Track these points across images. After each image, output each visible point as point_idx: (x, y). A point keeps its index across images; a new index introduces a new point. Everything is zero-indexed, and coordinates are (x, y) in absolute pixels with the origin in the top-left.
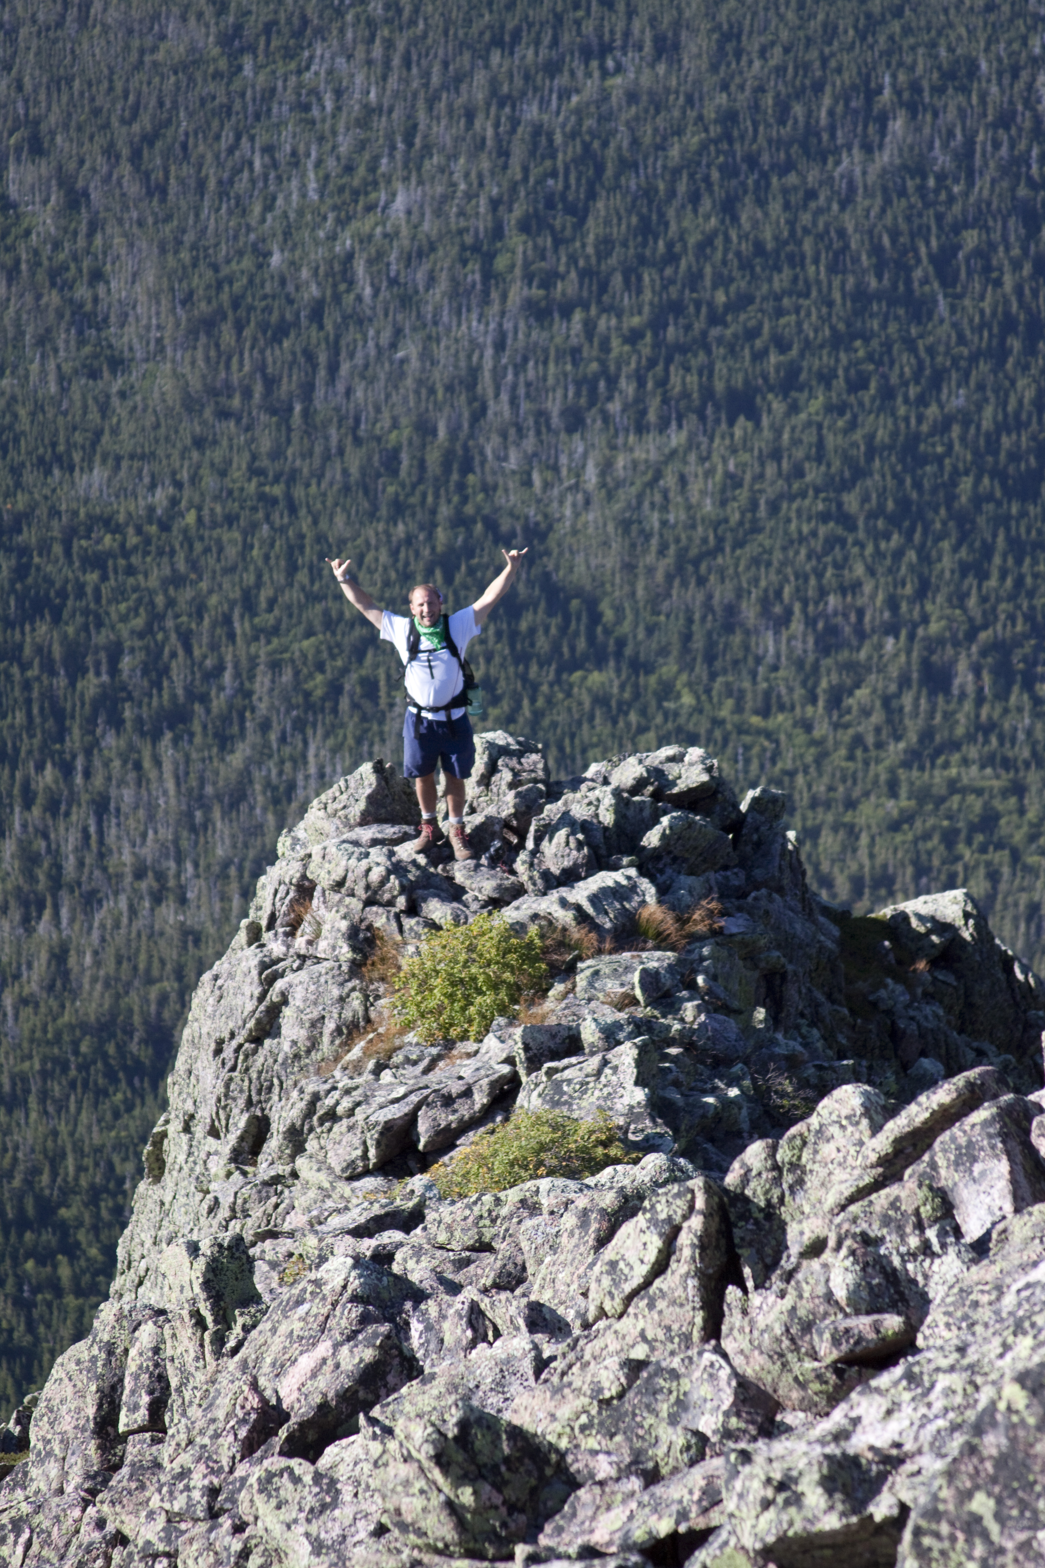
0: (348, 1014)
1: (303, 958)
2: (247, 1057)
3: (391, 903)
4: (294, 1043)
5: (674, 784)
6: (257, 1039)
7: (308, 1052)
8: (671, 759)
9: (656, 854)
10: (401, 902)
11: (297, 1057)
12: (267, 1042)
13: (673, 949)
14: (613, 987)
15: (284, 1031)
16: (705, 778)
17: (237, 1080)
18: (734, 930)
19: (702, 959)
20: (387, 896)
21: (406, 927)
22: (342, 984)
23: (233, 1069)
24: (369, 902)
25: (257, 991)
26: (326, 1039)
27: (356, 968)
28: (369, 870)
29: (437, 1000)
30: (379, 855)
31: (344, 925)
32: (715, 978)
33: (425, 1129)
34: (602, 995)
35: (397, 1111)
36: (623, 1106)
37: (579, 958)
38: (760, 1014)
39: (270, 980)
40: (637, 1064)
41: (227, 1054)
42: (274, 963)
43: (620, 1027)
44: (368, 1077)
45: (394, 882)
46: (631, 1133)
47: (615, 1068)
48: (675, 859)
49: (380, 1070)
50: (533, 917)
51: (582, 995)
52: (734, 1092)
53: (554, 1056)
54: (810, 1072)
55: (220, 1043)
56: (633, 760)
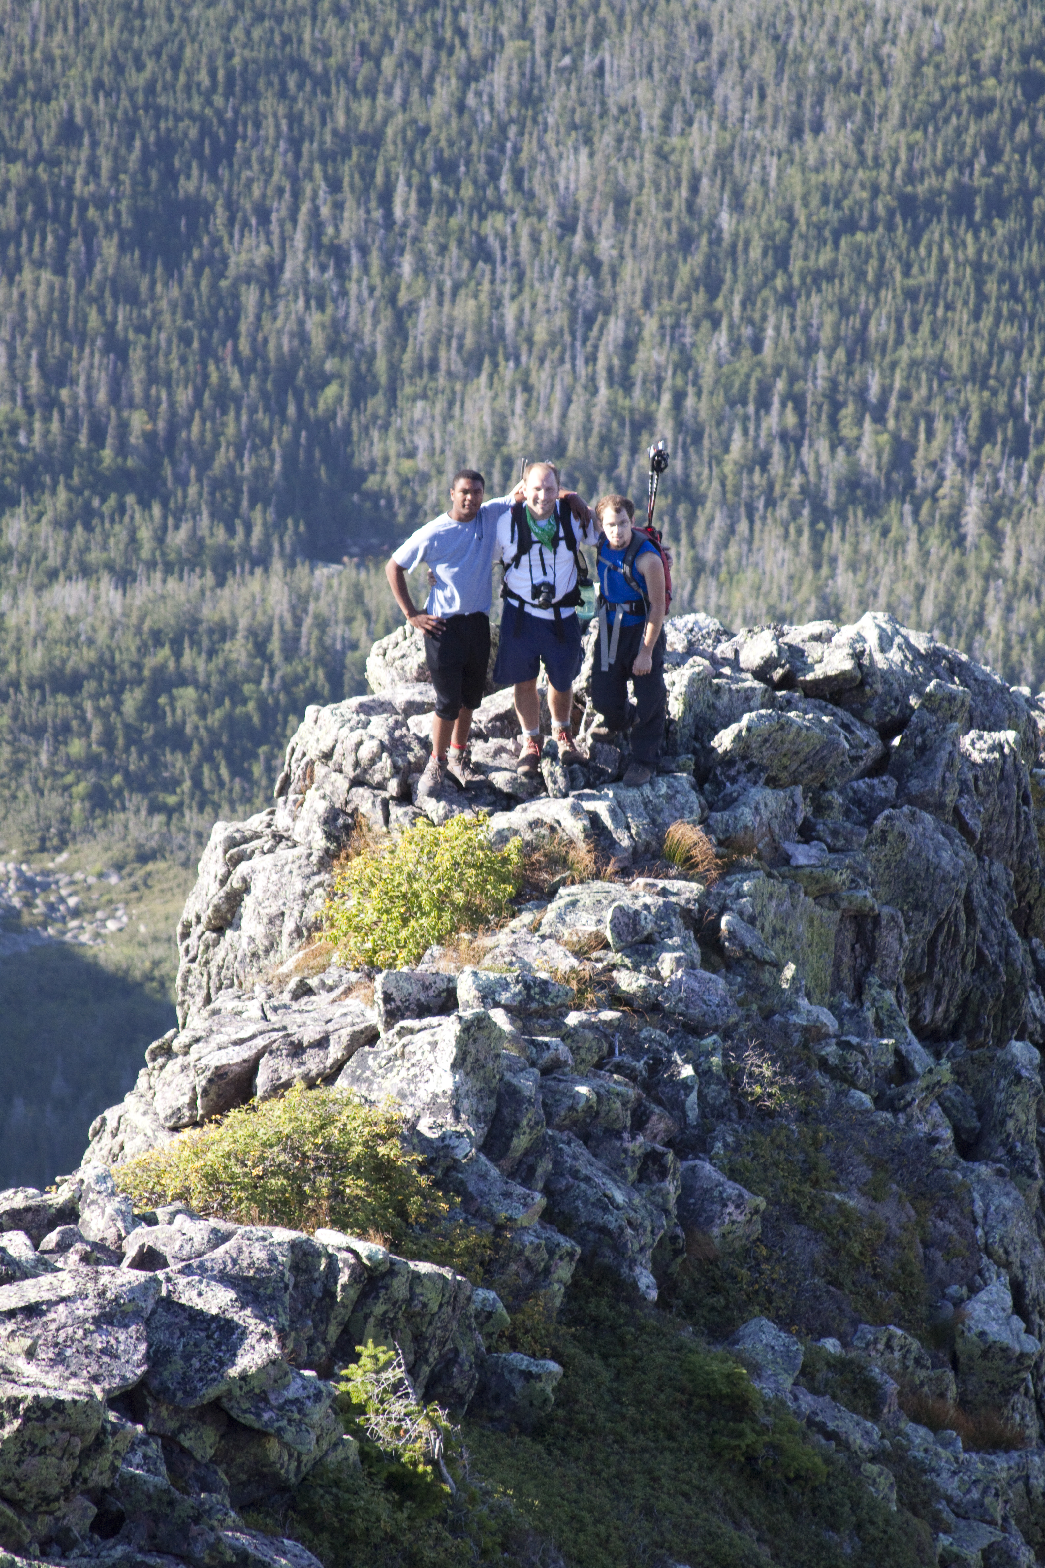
0: (310, 915)
1: (278, 838)
2: (207, 947)
3: (381, 786)
4: (252, 940)
5: (811, 668)
6: (219, 930)
7: (267, 951)
8: (817, 638)
9: (728, 760)
10: (393, 787)
11: (254, 954)
12: (229, 933)
13: (701, 879)
14: (585, 924)
15: (243, 923)
16: (848, 665)
17: (196, 973)
18: (802, 860)
19: (739, 895)
20: (377, 778)
21: (392, 817)
22: (308, 877)
23: (193, 960)
24: (357, 782)
25: (221, 871)
26: (285, 940)
27: (326, 861)
28: (360, 744)
29: (370, 916)
30: (379, 726)
31: (322, 807)
32: (752, 920)
33: (262, 1081)
34: (566, 933)
35: (235, 1056)
36: (424, 1094)
37: (563, 883)
38: (790, 971)
39: (235, 862)
40: (462, 1044)
41: (192, 941)
42: (246, 840)
43: (506, 986)
44: (286, 997)
45: (386, 761)
46: (423, 1127)
47: (434, 1045)
48: (751, 767)
49: (304, 991)
50: (535, 824)
51: (545, 930)
52: (687, 1071)
53: (422, 1011)
54: (830, 1050)
55: (187, 926)
56: (768, 634)
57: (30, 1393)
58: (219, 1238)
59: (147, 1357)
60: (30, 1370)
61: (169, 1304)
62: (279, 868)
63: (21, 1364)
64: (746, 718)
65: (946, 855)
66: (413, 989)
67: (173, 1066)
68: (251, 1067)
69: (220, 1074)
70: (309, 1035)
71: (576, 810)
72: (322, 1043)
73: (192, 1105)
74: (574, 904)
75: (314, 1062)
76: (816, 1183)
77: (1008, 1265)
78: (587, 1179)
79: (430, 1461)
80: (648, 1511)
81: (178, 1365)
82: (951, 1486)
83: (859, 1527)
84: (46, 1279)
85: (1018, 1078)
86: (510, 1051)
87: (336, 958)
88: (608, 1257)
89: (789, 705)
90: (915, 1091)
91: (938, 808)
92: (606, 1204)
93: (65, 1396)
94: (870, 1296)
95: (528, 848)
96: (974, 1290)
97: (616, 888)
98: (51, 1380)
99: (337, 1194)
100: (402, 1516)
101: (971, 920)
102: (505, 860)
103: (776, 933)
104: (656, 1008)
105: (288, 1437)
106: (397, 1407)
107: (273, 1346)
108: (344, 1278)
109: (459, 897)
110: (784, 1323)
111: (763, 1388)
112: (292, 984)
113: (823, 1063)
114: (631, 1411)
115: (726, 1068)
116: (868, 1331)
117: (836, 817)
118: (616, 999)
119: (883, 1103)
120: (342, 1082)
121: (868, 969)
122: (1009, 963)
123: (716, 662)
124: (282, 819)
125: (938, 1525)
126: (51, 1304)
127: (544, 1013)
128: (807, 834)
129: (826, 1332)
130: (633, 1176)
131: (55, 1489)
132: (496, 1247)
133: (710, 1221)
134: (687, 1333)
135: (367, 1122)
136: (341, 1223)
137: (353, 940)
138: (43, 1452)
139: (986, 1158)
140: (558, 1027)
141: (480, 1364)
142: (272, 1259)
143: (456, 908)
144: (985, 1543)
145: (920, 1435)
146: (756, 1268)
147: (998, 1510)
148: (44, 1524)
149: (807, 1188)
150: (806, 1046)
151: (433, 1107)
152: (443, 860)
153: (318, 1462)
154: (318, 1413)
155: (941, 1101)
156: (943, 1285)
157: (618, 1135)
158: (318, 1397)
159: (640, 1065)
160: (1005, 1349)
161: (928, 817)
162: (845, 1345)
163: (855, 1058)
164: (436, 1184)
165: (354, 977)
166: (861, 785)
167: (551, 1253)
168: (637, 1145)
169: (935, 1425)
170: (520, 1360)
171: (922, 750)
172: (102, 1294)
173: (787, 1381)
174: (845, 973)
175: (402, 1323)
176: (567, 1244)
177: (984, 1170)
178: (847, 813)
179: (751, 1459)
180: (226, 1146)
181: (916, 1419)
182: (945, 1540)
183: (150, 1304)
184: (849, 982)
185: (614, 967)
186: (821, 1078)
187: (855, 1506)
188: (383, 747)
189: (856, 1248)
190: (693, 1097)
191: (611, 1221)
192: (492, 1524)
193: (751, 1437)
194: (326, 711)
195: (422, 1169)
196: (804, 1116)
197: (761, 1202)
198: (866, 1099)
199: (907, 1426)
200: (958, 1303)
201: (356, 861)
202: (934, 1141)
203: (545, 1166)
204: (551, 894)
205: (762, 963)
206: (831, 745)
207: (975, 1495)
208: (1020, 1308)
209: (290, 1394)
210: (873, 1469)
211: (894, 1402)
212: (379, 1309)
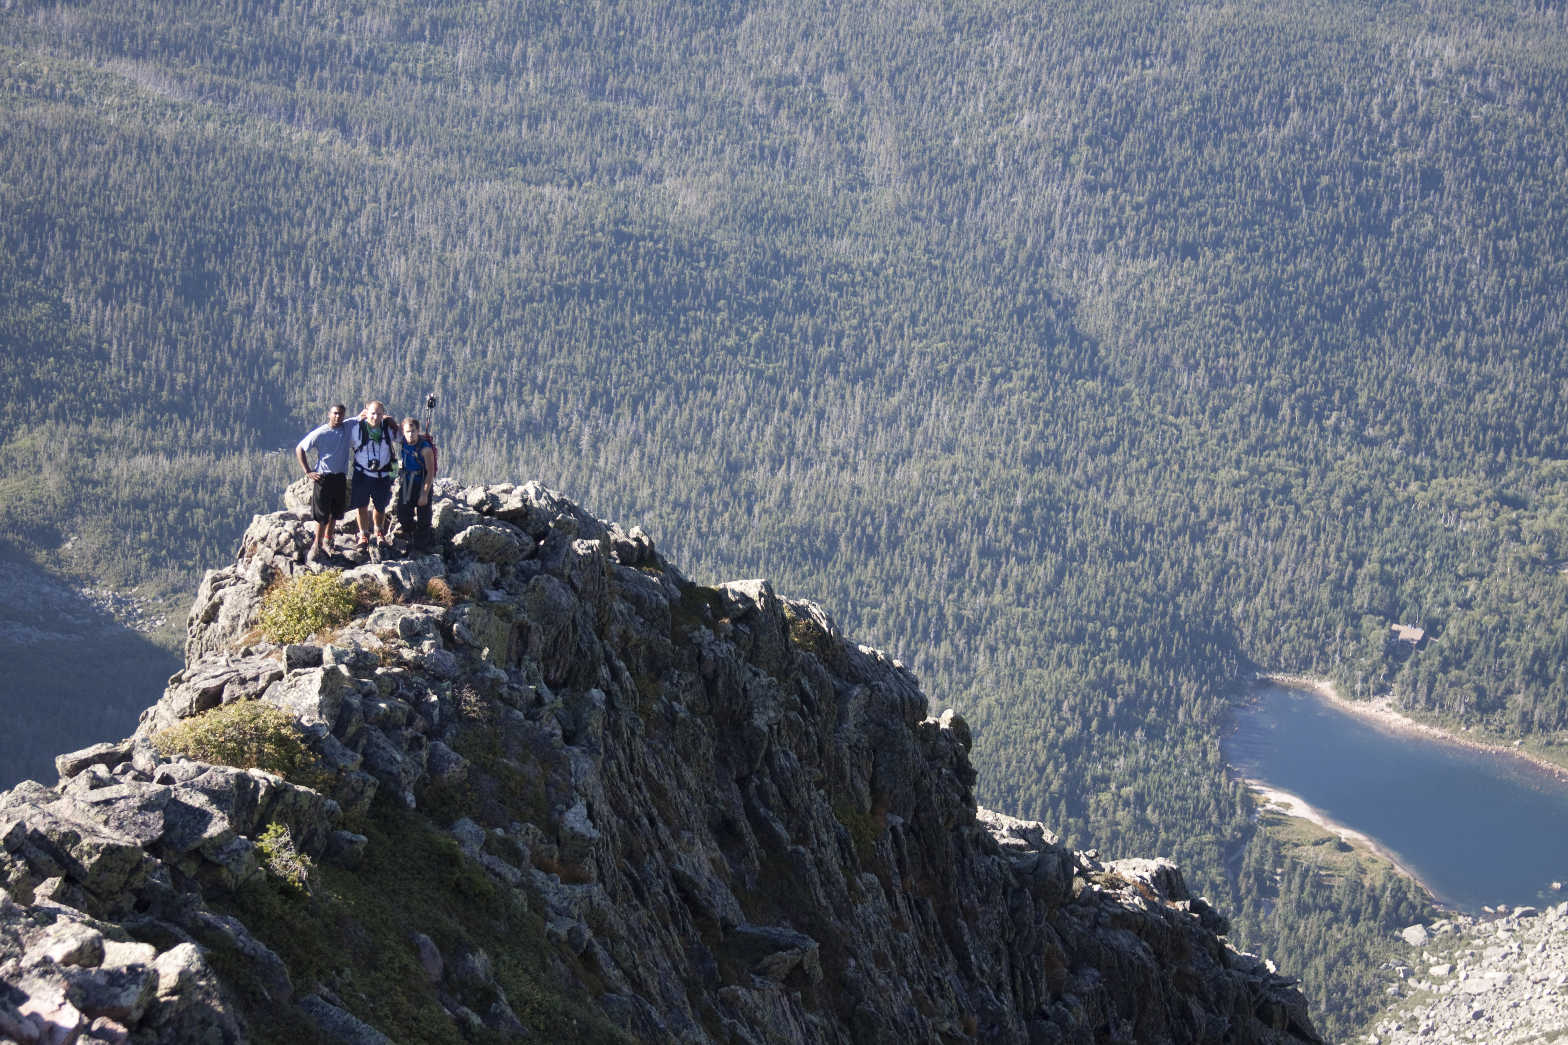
0: (253, 616)
1: (238, 578)
2: (201, 631)
3: (290, 555)
4: (223, 628)
5: (502, 506)
6: (207, 623)
7: (230, 634)
8: (505, 492)
9: (460, 548)
10: (295, 555)
11: (224, 635)
12: (212, 624)
13: (444, 606)
14: (387, 626)
15: (219, 619)
16: (520, 505)
17: (195, 643)
18: (494, 598)
19: (463, 614)
20: (287, 551)
21: (294, 571)
22: (252, 598)
23: (194, 637)
24: (278, 553)
25: (209, 594)
26: (240, 628)
27: (261, 591)
28: (280, 534)
29: (282, 618)
30: (289, 526)
31: (260, 564)
32: (469, 626)
33: (226, 696)
34: (378, 630)
35: (213, 683)
36: (305, 704)
37: (377, 605)
38: (486, 651)
39: (216, 589)
40: (324, 681)
41: (194, 627)
42: (222, 579)
43: (347, 654)
44: (239, 656)
45: (292, 543)
46: (304, 721)
47: (311, 681)
48: (471, 552)
49: (248, 653)
50: (365, 576)
51: (367, 627)
52: (434, 698)
53: (306, 665)
54: (504, 690)
55: (192, 620)
56: (481, 489)
57: (105, 841)
58: (201, 771)
59: (164, 827)
60: (105, 831)
61: (175, 802)
62: (238, 593)
63: (101, 827)
64: (469, 529)
65: (564, 599)
66: (302, 654)
67: (182, 687)
68: (220, 689)
69: (205, 692)
70: (249, 674)
71: (385, 571)
72: (256, 679)
73: (191, 706)
74: (382, 615)
75: (251, 688)
76: (494, 754)
77: (586, 796)
78: (384, 749)
79: (300, 880)
80: (407, 908)
81: (179, 831)
82: (554, 900)
83: (509, 918)
84: (115, 787)
85: (594, 706)
86: (347, 685)
87: (264, 638)
88: (392, 786)
89: (490, 523)
90: (545, 711)
91: (561, 576)
92: (392, 761)
93: (122, 843)
94: (519, 809)
95: (360, 588)
96: (569, 807)
97: (403, 608)
98: (116, 835)
99: (260, 751)
100: (286, 907)
101: (575, 631)
102: (349, 593)
103: (481, 633)
104: (420, 667)
105: (232, 867)
106: (286, 855)
107: (226, 824)
108: (262, 792)
109: (326, 610)
110: (477, 820)
111: (465, 851)
112: (242, 650)
113: (501, 697)
114: (401, 860)
115: (454, 697)
116: (517, 825)
117: (511, 578)
118: (401, 662)
119: (528, 716)
120: (265, 697)
121: (524, 652)
122: (592, 651)
123: (456, 501)
124: (240, 569)
125: (547, 918)
126: (117, 799)
127: (365, 668)
128: (497, 586)
129: (497, 825)
130: (406, 747)
131: (116, 888)
132: (338, 780)
133: (443, 770)
134: (429, 825)
135: (276, 717)
136: (261, 766)
137: (274, 629)
138: (111, 870)
139: (577, 744)
140: (372, 675)
141: (328, 836)
142: (227, 782)
143: (324, 616)
144: (569, 927)
145: (540, 875)
146: (464, 794)
147: (576, 912)
148: (110, 905)
149: (491, 756)
150: (492, 688)
151: (309, 711)
152: (319, 592)
153: (246, 880)
154: (247, 856)
155: (557, 716)
156: (554, 804)
157: (399, 728)
158: (247, 848)
159: (411, 694)
160: (582, 836)
161: (556, 580)
162: (506, 832)
163: (516, 694)
164: (309, 748)
165: (273, 647)
166: (524, 563)
167: (364, 783)
168: (408, 733)
169: (547, 871)
170: (347, 834)
171: (554, 547)
172: (142, 796)
173: (477, 848)
174: (513, 654)
175: (290, 815)
176: (372, 779)
177: (576, 750)
178: (517, 576)
179: (458, 885)
180: (207, 726)
181: (538, 868)
182: (549, 925)
183: (166, 802)
184: (514, 658)
185: (400, 647)
186: (499, 704)
187: (508, 908)
188: (291, 536)
189: (513, 785)
190: (437, 711)
191: (395, 769)
192: (331, 912)
193: (458, 875)
194: (264, 518)
195: (303, 741)
196: (490, 721)
197: (468, 762)
198: (521, 714)
199: (534, 871)
200: (561, 813)
201: (276, 592)
202: (552, 735)
203: (363, 742)
204: (371, 611)
205: (473, 647)
206: (510, 543)
207: (565, 904)
208: (591, 816)
209: (233, 847)
210: (517, 891)
211: (528, 860)
212: (279, 808)
